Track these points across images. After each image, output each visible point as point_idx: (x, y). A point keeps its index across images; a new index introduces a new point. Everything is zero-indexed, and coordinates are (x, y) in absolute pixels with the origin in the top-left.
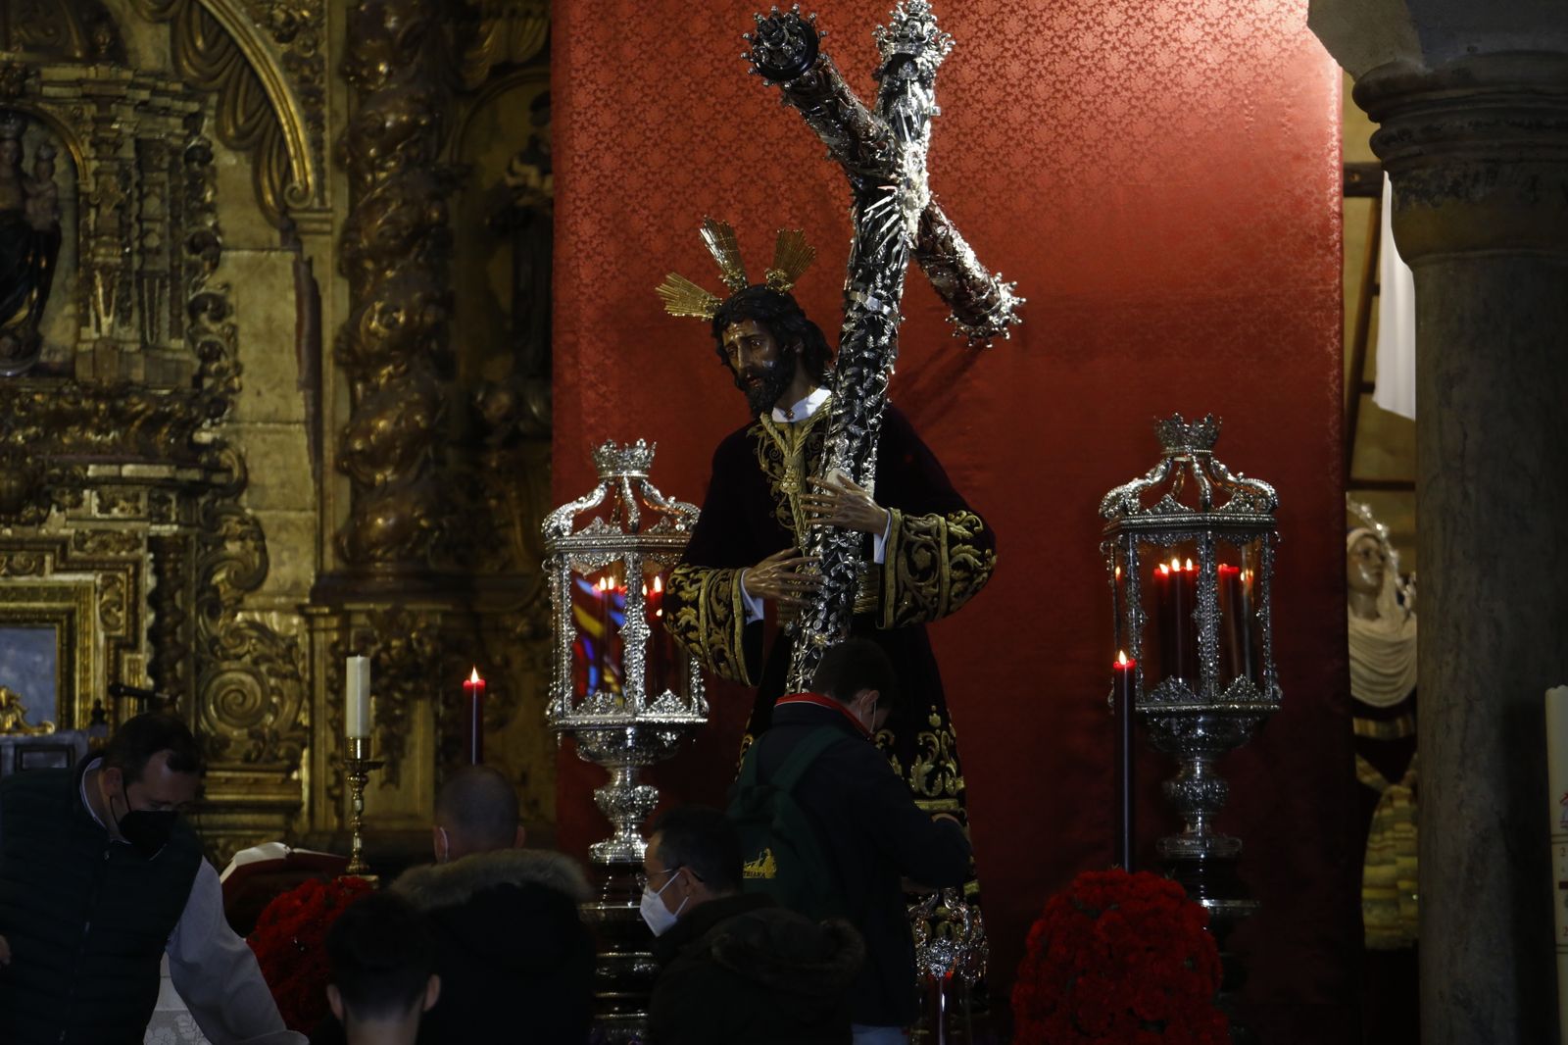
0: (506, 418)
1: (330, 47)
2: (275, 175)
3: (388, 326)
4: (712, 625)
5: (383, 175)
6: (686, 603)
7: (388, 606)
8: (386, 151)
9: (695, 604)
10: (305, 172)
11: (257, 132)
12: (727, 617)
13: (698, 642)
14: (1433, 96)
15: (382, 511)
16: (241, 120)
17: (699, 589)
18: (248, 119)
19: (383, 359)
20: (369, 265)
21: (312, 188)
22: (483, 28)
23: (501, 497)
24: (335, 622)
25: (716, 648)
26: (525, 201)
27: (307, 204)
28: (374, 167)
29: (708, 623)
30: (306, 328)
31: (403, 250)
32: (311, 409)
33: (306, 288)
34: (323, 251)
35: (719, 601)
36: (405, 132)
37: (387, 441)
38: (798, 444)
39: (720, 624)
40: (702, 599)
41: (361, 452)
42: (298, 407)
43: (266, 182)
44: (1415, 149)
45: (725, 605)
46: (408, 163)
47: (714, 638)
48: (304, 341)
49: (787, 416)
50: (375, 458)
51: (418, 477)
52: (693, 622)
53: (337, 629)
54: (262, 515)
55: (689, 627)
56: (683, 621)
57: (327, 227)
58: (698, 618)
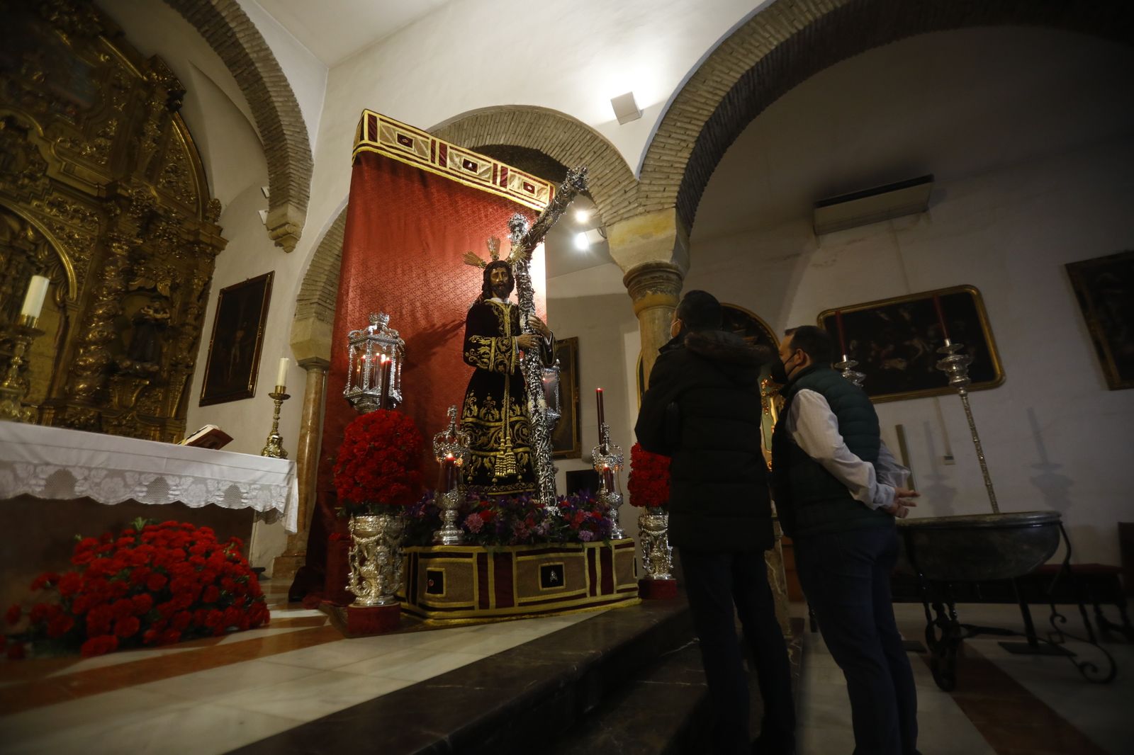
0: (126, 368)
1: (90, 268)
2: (62, 293)
3: (101, 335)
4: (499, 352)
5: (105, 299)
6: (484, 345)
7: (83, 408)
8: (109, 294)
9: (490, 346)
10: (73, 294)
11: (59, 281)
12: (507, 351)
13: (489, 359)
14: (668, 270)
15: (84, 382)
16: (54, 276)
17: (491, 342)
18: (56, 276)
19: (94, 343)
20: (95, 319)
21: (75, 299)
22: (137, 278)
23: (114, 390)
24: (53, 411)
25: (499, 360)
26: (147, 317)
27: (73, 302)
28: (103, 296)
29: (496, 351)
30: (60, 333)
31: (108, 318)
32: (56, 354)
33: (63, 323)
34: (73, 316)
35: (503, 345)
36: (117, 291)
37: (91, 365)
38: (509, 310)
39: (502, 353)
40: (493, 344)
41: (81, 366)
42: (52, 352)
43: (58, 294)
44: (661, 281)
45: (507, 347)
46: (115, 299)
47: (499, 357)
48: (58, 337)
49: (503, 301)
50: (84, 368)
51: (98, 376)
52: (488, 351)
53: (54, 413)
54: (31, 379)
55: (484, 353)
56: (482, 351)
57: (76, 310)
58: (490, 351)
